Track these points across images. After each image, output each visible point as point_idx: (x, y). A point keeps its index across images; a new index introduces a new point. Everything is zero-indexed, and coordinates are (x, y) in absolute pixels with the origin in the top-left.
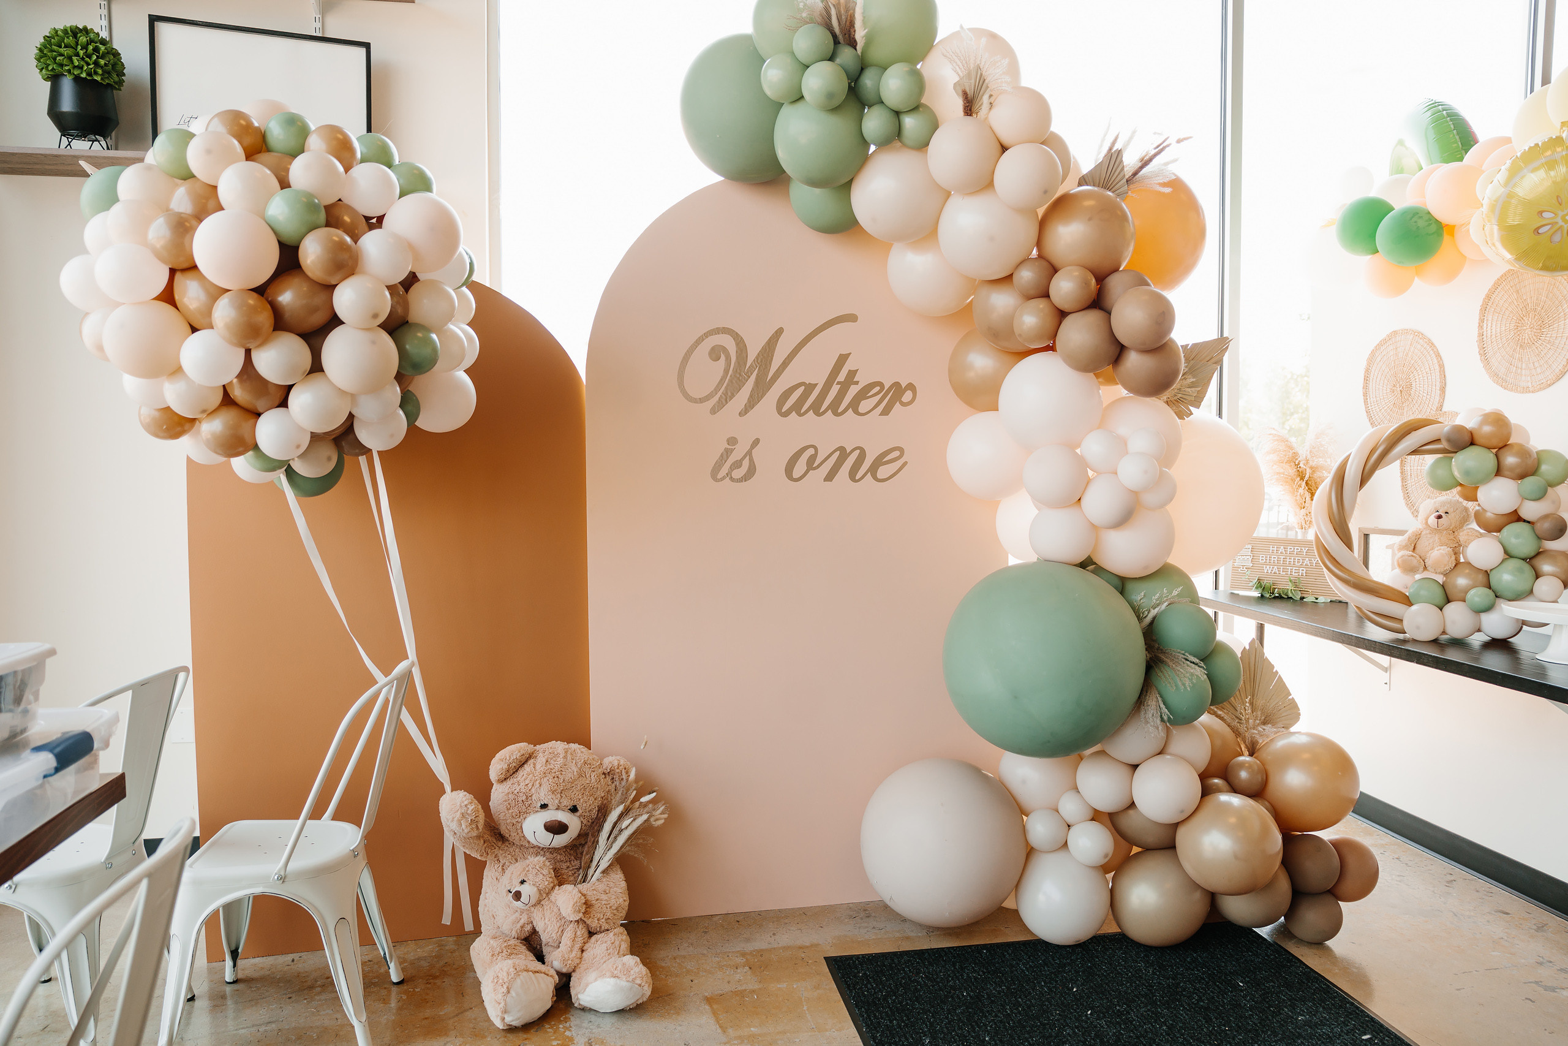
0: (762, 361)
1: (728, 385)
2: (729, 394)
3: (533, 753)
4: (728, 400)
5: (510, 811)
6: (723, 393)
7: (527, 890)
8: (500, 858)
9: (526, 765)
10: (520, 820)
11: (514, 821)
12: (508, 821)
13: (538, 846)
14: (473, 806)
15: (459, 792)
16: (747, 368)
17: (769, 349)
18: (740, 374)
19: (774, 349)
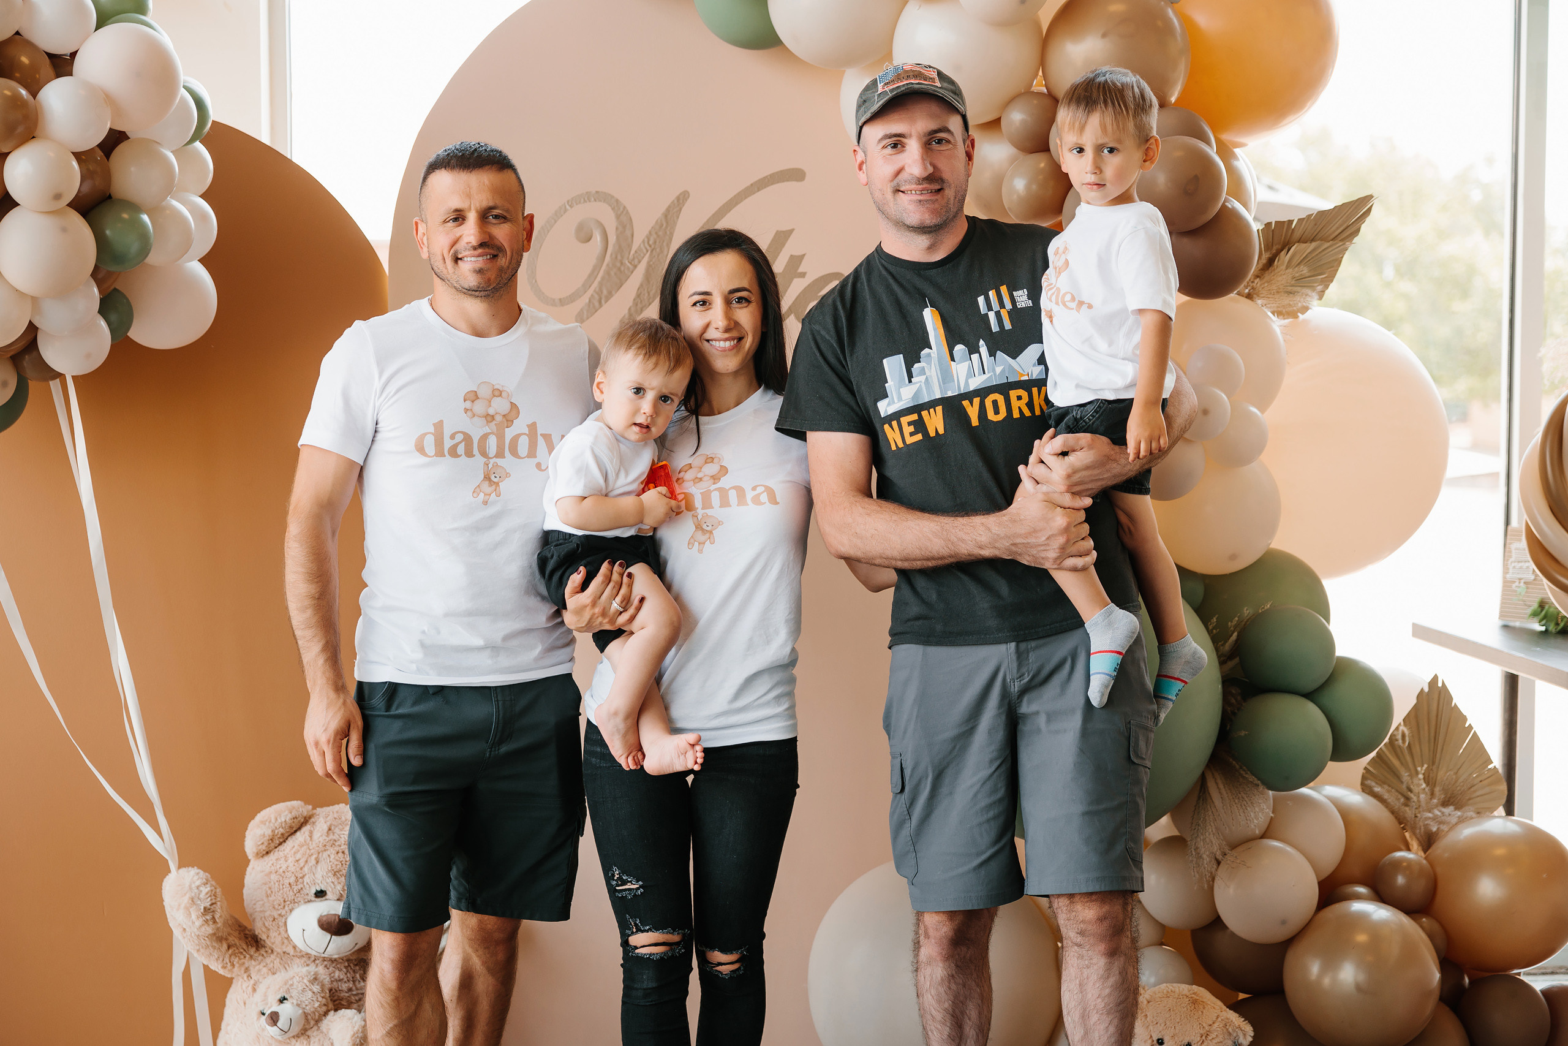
0: (655, 242)
1: (603, 278)
2: (605, 292)
3: (310, 818)
4: (603, 302)
5: (270, 899)
6: (595, 291)
7: (288, 1012)
8: (252, 972)
9: (298, 833)
10: (283, 912)
11: (275, 914)
12: (267, 914)
13: (308, 955)
14: (209, 889)
15: (190, 868)
16: (633, 252)
17: (667, 223)
18: (622, 264)
19: (675, 224)
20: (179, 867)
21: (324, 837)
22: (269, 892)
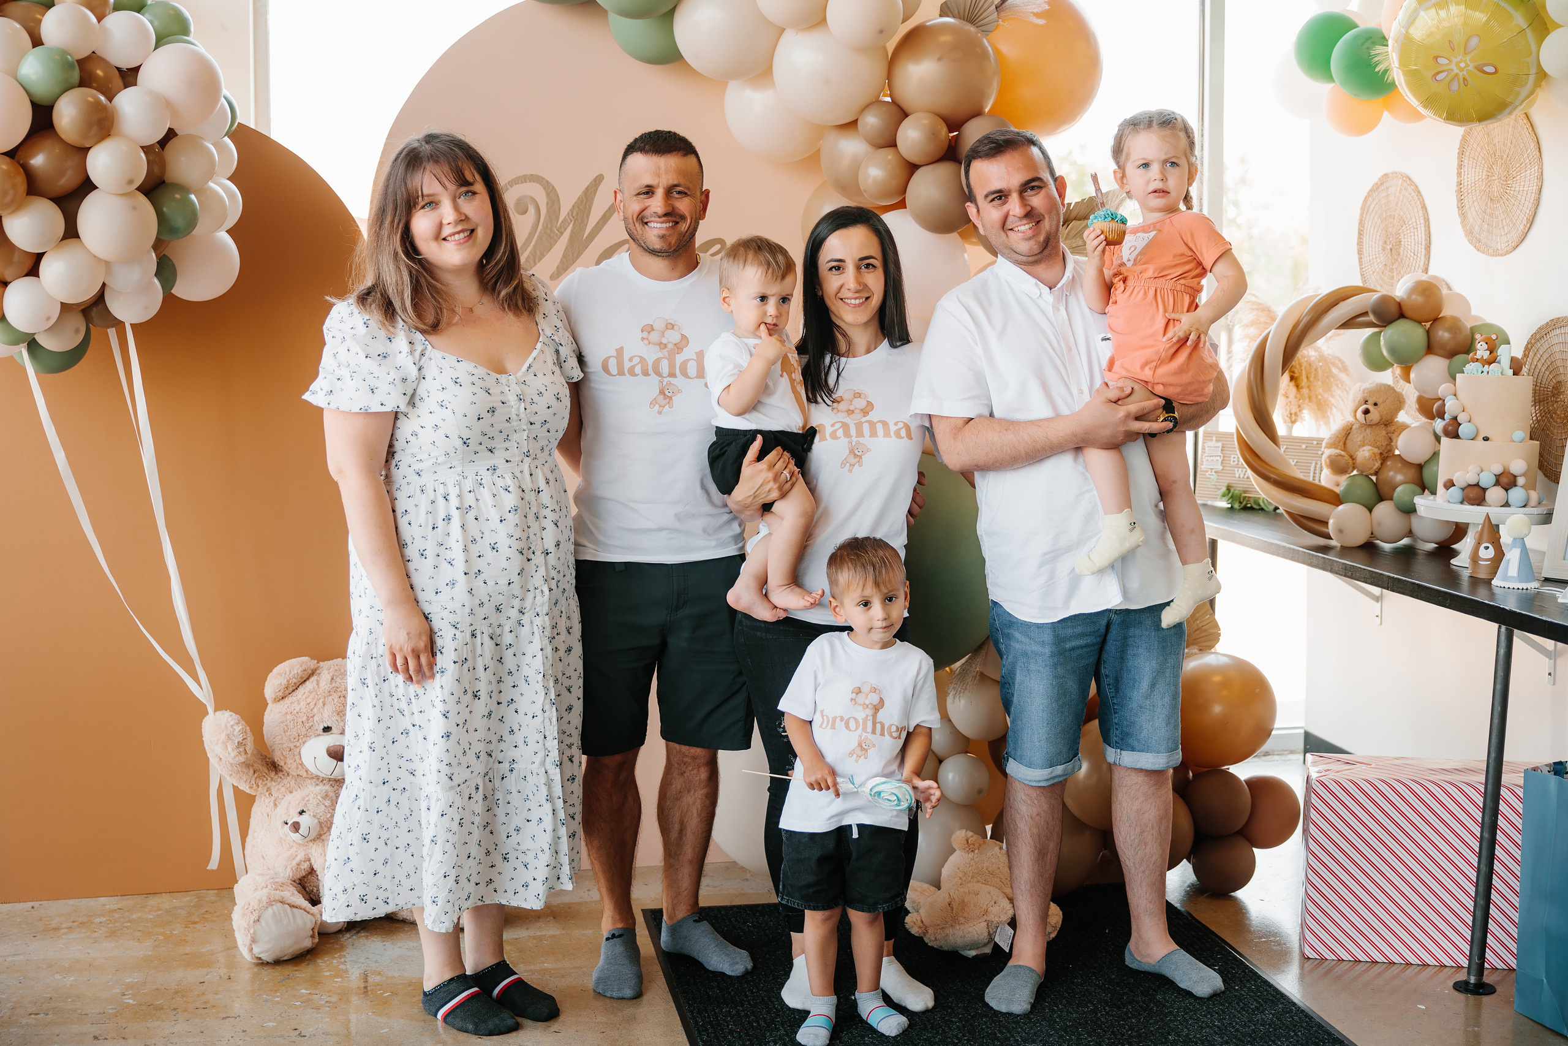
0: (577, 214)
1: (536, 243)
2: (538, 253)
3: (316, 670)
4: (537, 261)
5: (287, 734)
7: (305, 821)
8: (272, 791)
9: (307, 682)
10: (298, 744)
11: (292, 745)
12: (285, 746)
13: (317, 777)
14: (241, 727)
15: (224, 711)
16: (560, 222)
17: (587, 200)
18: (551, 230)
19: (593, 200)
20: (215, 711)
21: (328, 685)
22: (286, 728)
